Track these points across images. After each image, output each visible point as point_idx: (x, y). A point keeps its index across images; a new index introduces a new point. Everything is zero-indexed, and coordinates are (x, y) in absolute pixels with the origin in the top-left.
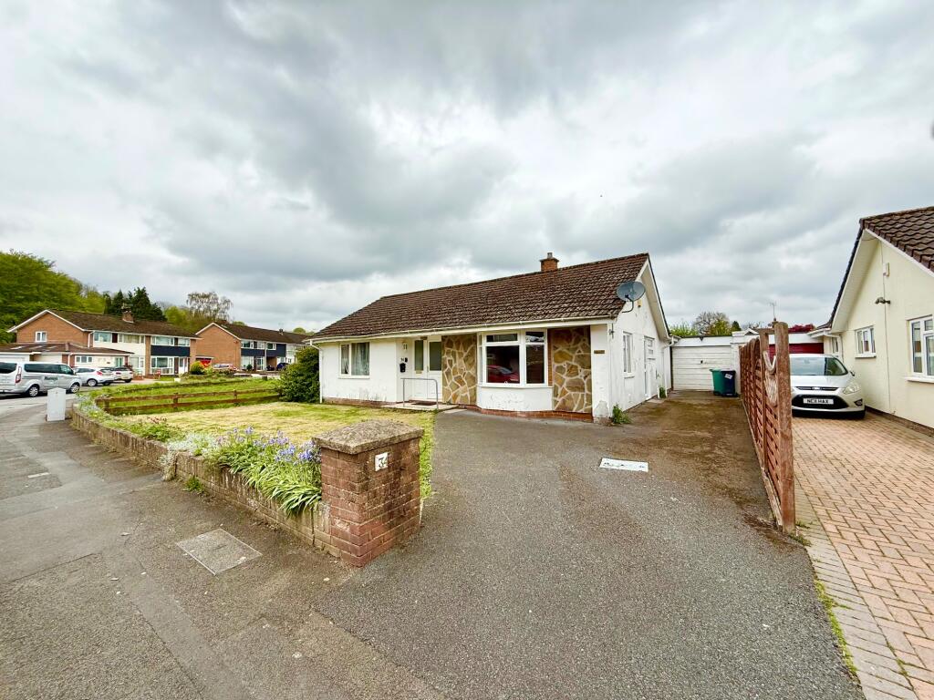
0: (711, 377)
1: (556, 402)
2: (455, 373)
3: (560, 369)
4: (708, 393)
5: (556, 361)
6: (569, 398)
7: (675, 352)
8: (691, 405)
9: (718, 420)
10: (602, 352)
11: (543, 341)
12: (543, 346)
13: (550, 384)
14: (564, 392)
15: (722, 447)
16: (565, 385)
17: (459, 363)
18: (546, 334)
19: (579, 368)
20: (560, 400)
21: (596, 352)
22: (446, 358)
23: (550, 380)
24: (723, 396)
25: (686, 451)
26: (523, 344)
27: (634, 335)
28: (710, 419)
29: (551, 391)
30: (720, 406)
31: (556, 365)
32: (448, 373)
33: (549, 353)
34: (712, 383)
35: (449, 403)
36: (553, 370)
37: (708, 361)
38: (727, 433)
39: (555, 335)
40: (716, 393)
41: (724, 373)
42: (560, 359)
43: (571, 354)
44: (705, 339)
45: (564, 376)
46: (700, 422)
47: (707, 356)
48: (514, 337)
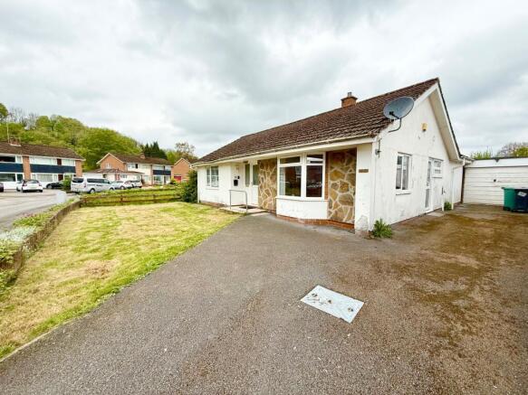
0: (502, 193)
1: (330, 213)
2: (265, 187)
3: (334, 186)
4: (496, 207)
5: (332, 179)
6: (341, 210)
7: (467, 171)
8: (471, 220)
9: (495, 242)
10: (366, 171)
11: (321, 162)
12: (321, 167)
13: (326, 198)
14: (337, 205)
15: (487, 287)
16: (337, 200)
17: (268, 180)
18: (324, 157)
19: (350, 185)
20: (333, 212)
21: (361, 171)
22: (261, 176)
23: (326, 194)
24: (513, 212)
25: (431, 287)
26: (304, 165)
27: (413, 157)
28: (486, 238)
29: (326, 204)
30: (504, 223)
31: (332, 182)
32: (261, 187)
33: (326, 173)
34: (503, 198)
35: (262, 208)
36: (329, 186)
37: (501, 180)
38: (502, 263)
39: (333, 156)
40: (505, 208)
41: (517, 191)
42: (335, 177)
43: (343, 173)
44: (500, 160)
45: (337, 192)
46: (470, 243)
47: (502, 176)
48: (297, 159)
